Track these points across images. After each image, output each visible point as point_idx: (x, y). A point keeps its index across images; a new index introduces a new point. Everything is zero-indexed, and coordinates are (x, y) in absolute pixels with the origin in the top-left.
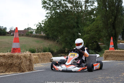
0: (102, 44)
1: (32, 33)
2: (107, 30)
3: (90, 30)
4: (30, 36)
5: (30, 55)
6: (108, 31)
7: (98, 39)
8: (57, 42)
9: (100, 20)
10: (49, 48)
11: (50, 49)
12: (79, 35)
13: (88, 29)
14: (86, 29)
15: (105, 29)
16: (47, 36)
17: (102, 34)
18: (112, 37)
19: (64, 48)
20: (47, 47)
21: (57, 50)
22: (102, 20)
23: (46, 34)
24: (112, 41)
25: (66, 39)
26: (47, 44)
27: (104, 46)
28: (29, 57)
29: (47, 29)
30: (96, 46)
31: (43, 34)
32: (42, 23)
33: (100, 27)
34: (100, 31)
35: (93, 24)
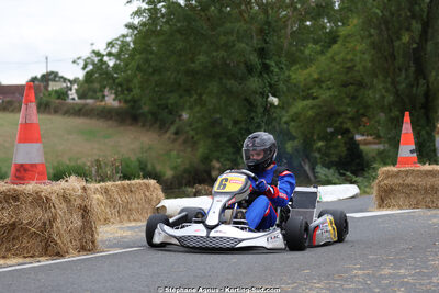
0: (370, 138)
1: (62, 95)
2: (389, 80)
3: (318, 82)
4: (56, 112)
5: (84, 189)
6: (394, 83)
7: (352, 119)
8: (173, 137)
9: (363, 38)
10: (140, 162)
11: (146, 166)
12: (272, 105)
13: (310, 75)
14: (300, 75)
15: (380, 77)
16: (133, 107)
17: (371, 96)
18: (407, 114)
19: (206, 159)
20: (133, 158)
21: (175, 168)
22: (371, 36)
23: (126, 101)
24: (407, 128)
25: (214, 123)
26: (131, 143)
27: (381, 147)
28: (81, 197)
29: (136, 81)
30: (343, 150)
31: (110, 100)
32: (110, 54)
33: (359, 67)
34: (361, 85)
35: (329, 55)
